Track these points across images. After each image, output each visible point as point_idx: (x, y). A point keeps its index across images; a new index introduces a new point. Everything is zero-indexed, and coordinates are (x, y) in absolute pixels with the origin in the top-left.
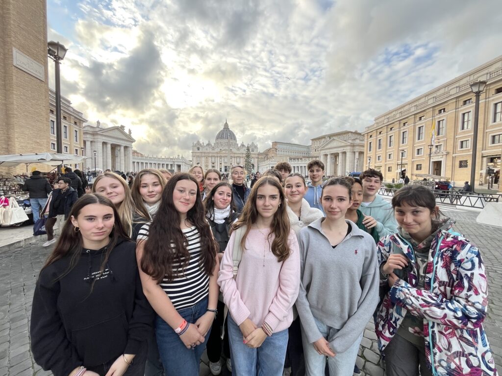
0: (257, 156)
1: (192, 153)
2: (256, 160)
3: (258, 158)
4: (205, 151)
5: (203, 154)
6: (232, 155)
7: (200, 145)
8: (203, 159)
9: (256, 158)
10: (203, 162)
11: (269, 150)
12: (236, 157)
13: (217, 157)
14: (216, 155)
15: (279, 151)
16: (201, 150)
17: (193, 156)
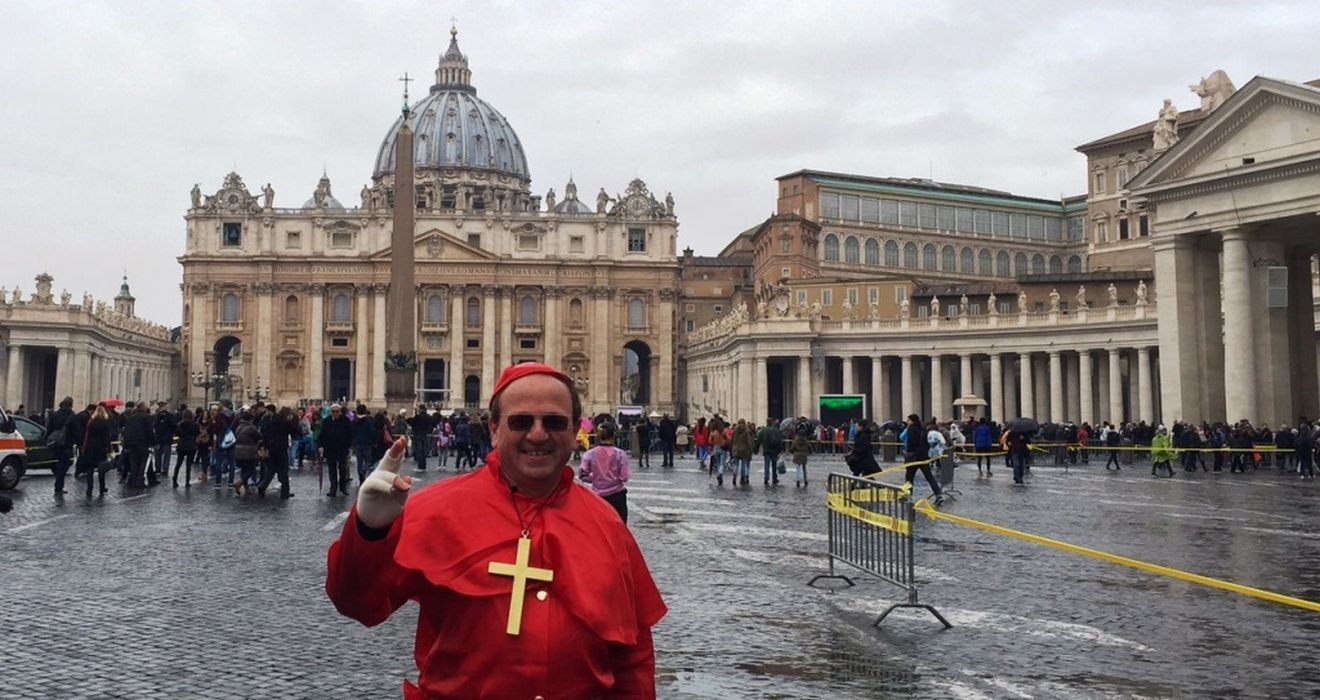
0: (668, 281)
1: (186, 262)
2: (666, 309)
3: (678, 297)
4: (281, 248)
5: (266, 270)
6: (485, 277)
7: (249, 202)
8: (265, 310)
9: (665, 295)
10: (264, 330)
11: (756, 237)
12: (514, 291)
13: (371, 291)
14: (358, 276)
15: (832, 239)
16: (249, 246)
17: (192, 289)
